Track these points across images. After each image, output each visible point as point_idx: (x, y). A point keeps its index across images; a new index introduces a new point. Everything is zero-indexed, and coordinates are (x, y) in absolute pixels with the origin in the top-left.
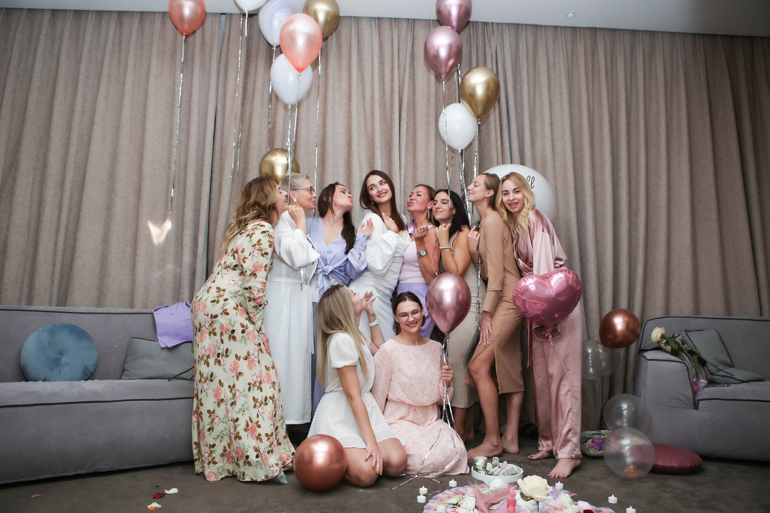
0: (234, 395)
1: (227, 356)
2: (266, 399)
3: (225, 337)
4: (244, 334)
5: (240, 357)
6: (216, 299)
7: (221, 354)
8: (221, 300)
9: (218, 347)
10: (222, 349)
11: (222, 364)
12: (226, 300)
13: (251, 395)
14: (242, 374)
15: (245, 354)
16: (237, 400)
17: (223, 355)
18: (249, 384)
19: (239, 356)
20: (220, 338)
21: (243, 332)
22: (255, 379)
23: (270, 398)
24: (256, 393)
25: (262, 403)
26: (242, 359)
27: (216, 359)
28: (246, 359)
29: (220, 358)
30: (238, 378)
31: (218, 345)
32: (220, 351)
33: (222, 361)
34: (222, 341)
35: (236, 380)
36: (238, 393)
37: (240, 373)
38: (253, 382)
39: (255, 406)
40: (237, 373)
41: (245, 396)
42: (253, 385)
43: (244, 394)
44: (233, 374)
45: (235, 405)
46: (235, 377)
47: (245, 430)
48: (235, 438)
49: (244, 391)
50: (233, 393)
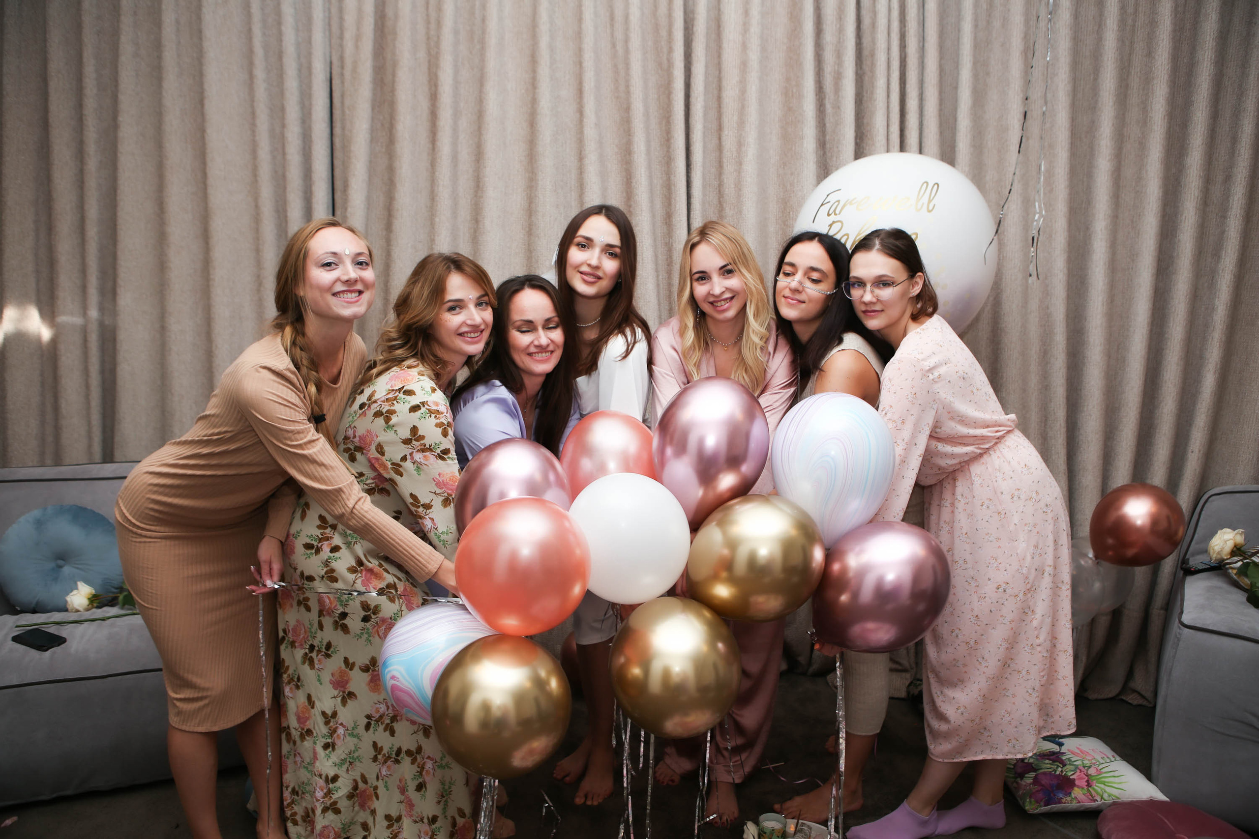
1: (328, 656)
2: (399, 751)
3: (328, 622)
4: (367, 624)
5: (353, 664)
6: (315, 544)
8: (326, 548)
10: (319, 639)
12: (335, 549)
13: (368, 738)
14: (355, 695)
16: (339, 743)
17: (319, 651)
18: (368, 717)
19: (351, 661)
20: (318, 619)
21: (366, 619)
22: (383, 708)
23: (409, 753)
24: (380, 736)
25: (389, 757)
26: (356, 668)
27: (306, 654)
28: (366, 669)
29: (314, 655)
30: (344, 702)
31: (313, 630)
32: (316, 643)
34: (321, 627)
35: (340, 704)
36: (341, 731)
37: (351, 695)
38: (377, 716)
39: (375, 759)
40: (344, 692)
41: (357, 736)
42: (375, 721)
43: (355, 732)
44: (336, 693)
45: (334, 749)
46: (339, 699)
47: (350, 796)
48: (325, 810)
49: (355, 727)
50: (331, 727)
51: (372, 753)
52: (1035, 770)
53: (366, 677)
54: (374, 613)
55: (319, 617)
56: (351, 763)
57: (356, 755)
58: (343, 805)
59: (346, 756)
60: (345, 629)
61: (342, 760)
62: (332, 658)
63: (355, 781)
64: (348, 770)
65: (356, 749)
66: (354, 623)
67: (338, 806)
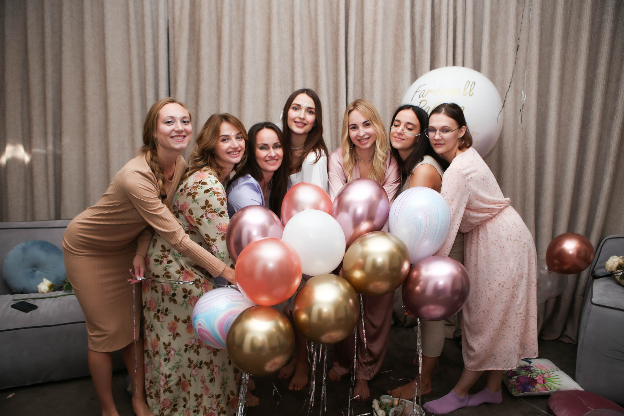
0: (169, 353)
1: (166, 315)
2: (201, 363)
3: (166, 298)
4: (186, 299)
5: (179, 319)
6: (160, 259)
7: (161, 311)
8: (165, 261)
9: (158, 303)
10: (162, 306)
11: (161, 320)
13: (186, 356)
14: (180, 335)
15: (185, 317)
16: (171, 358)
17: (162, 313)
18: (186, 345)
19: (178, 317)
21: (185, 297)
22: (193, 341)
24: (192, 355)
25: (196, 366)
26: (180, 321)
27: (156, 314)
28: (185, 322)
29: (159, 314)
30: (174, 338)
31: (159, 302)
32: (161, 308)
33: (161, 318)
34: (163, 300)
35: (172, 339)
36: (173, 352)
37: (178, 334)
38: (191, 345)
39: (189, 367)
40: (174, 333)
41: (181, 355)
42: (190, 347)
43: (180, 353)
44: (170, 333)
45: (169, 361)
46: (172, 337)
47: (177, 384)
48: (165, 391)
49: (180, 350)
50: (168, 350)
51: (188, 363)
52: (517, 375)
53: (185, 325)
54: (189, 294)
55: (162, 295)
56: (178, 368)
57: (180, 364)
58: (174, 388)
59: (175, 365)
60: (175, 302)
61: (173, 367)
62: (168, 316)
63: (180, 377)
64: (176, 371)
65: (180, 362)
66: (179, 298)
67: (172, 389)
